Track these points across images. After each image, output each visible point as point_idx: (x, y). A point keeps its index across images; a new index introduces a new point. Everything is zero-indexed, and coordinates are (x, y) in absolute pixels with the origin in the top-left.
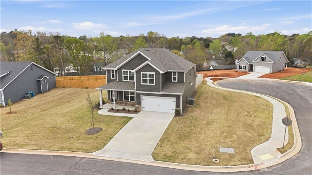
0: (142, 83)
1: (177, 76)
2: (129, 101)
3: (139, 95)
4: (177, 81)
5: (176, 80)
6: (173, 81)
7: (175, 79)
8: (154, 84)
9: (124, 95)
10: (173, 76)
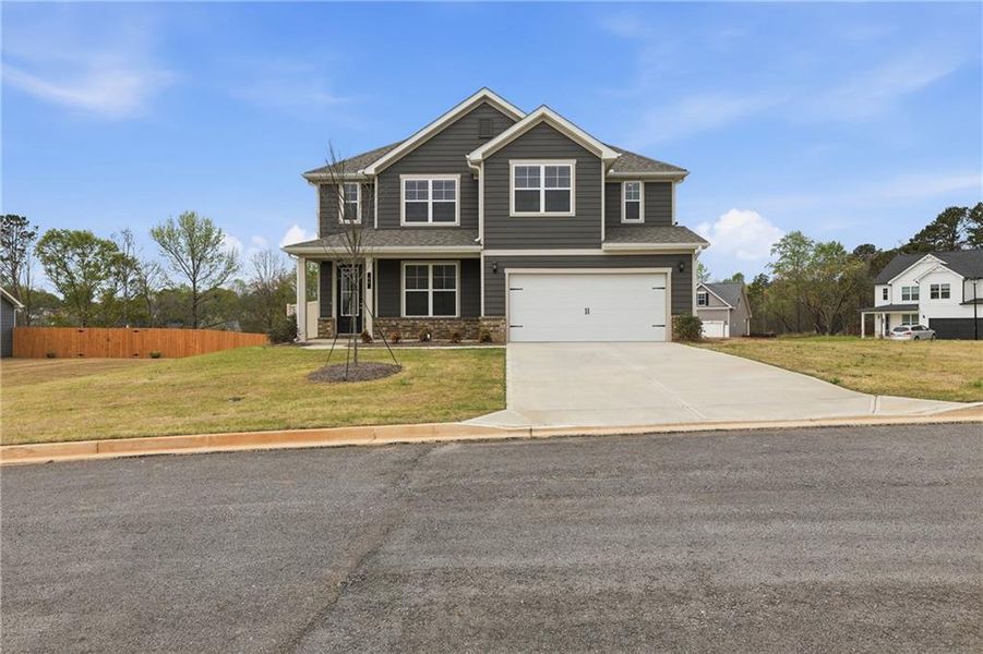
0: (513, 213)
1: (641, 200)
2: (431, 315)
3: (497, 268)
4: (641, 219)
5: (638, 217)
6: (624, 220)
7: (633, 210)
8: (572, 212)
9: (404, 291)
10: (624, 200)
